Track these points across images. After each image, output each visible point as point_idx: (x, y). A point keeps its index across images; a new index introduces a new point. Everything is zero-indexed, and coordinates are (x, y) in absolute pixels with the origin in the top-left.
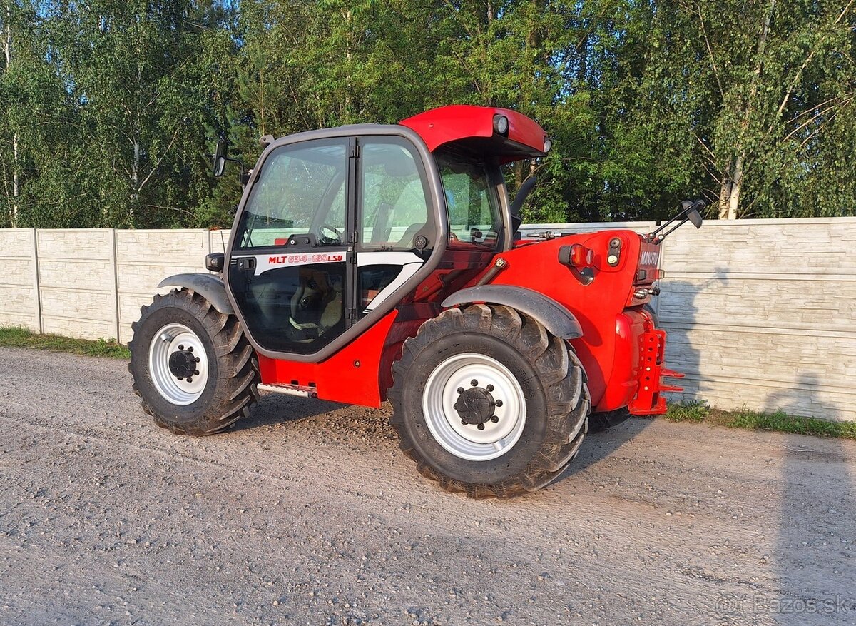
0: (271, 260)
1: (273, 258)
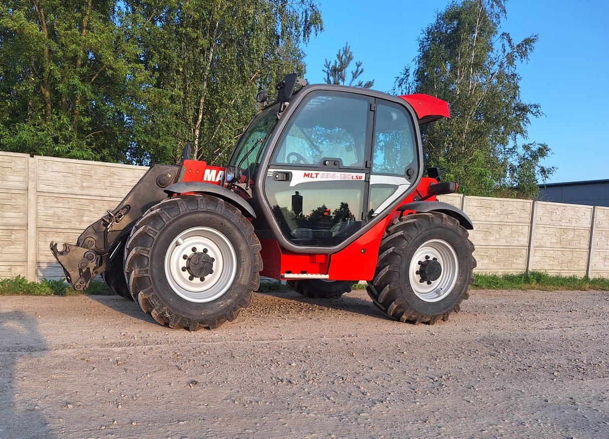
0: (305, 175)
1: (307, 174)
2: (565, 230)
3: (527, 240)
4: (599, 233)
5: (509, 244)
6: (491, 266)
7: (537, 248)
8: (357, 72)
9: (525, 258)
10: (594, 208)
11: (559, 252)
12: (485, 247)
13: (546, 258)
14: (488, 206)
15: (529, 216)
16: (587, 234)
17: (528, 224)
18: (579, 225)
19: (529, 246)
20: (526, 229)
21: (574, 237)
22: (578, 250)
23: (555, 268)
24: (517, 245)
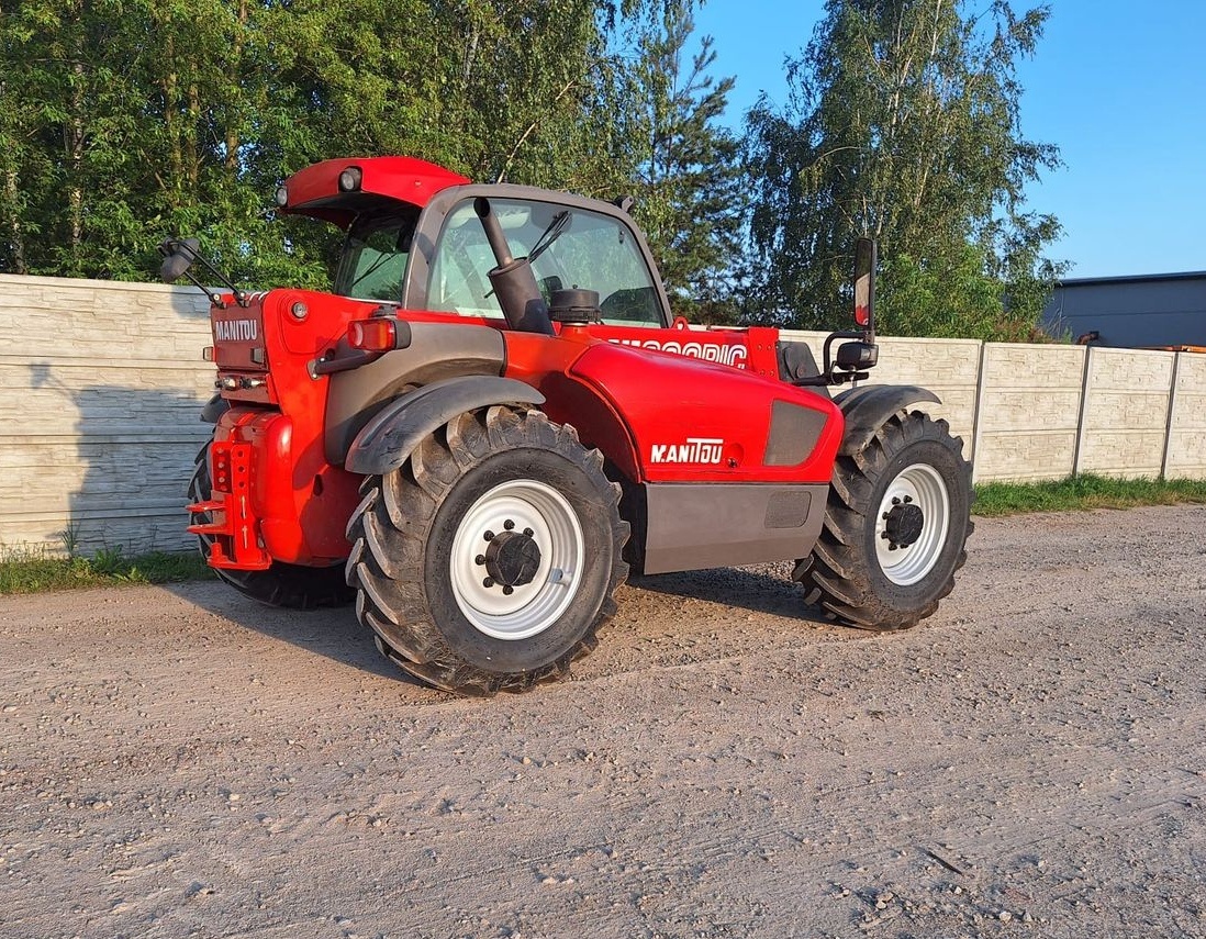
2: (1131, 397)
3: (1075, 417)
4: (1182, 400)
5: (1048, 427)
6: (1022, 468)
7: (1089, 432)
8: (702, 57)
9: (1073, 450)
10: (1177, 355)
11: (1123, 437)
12: (1013, 433)
13: (1103, 448)
14: (1018, 358)
15: (1080, 375)
16: (1165, 401)
17: (1077, 390)
18: (1153, 387)
19: (1079, 429)
20: (1076, 399)
21: (1146, 408)
22: (1150, 431)
23: (1116, 466)
24: (1062, 427)
